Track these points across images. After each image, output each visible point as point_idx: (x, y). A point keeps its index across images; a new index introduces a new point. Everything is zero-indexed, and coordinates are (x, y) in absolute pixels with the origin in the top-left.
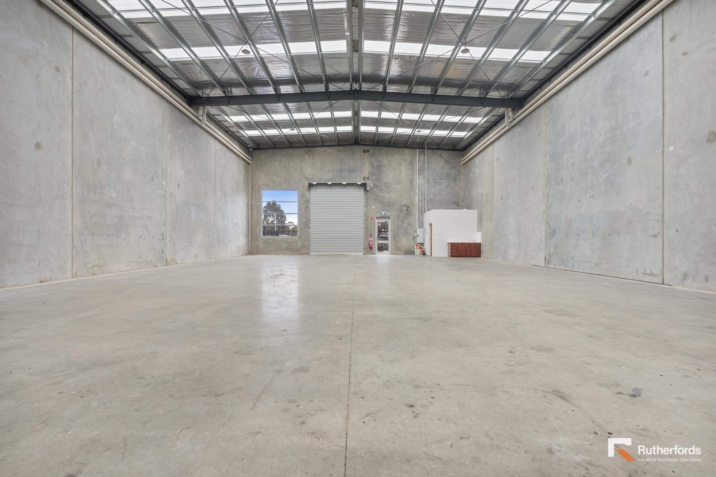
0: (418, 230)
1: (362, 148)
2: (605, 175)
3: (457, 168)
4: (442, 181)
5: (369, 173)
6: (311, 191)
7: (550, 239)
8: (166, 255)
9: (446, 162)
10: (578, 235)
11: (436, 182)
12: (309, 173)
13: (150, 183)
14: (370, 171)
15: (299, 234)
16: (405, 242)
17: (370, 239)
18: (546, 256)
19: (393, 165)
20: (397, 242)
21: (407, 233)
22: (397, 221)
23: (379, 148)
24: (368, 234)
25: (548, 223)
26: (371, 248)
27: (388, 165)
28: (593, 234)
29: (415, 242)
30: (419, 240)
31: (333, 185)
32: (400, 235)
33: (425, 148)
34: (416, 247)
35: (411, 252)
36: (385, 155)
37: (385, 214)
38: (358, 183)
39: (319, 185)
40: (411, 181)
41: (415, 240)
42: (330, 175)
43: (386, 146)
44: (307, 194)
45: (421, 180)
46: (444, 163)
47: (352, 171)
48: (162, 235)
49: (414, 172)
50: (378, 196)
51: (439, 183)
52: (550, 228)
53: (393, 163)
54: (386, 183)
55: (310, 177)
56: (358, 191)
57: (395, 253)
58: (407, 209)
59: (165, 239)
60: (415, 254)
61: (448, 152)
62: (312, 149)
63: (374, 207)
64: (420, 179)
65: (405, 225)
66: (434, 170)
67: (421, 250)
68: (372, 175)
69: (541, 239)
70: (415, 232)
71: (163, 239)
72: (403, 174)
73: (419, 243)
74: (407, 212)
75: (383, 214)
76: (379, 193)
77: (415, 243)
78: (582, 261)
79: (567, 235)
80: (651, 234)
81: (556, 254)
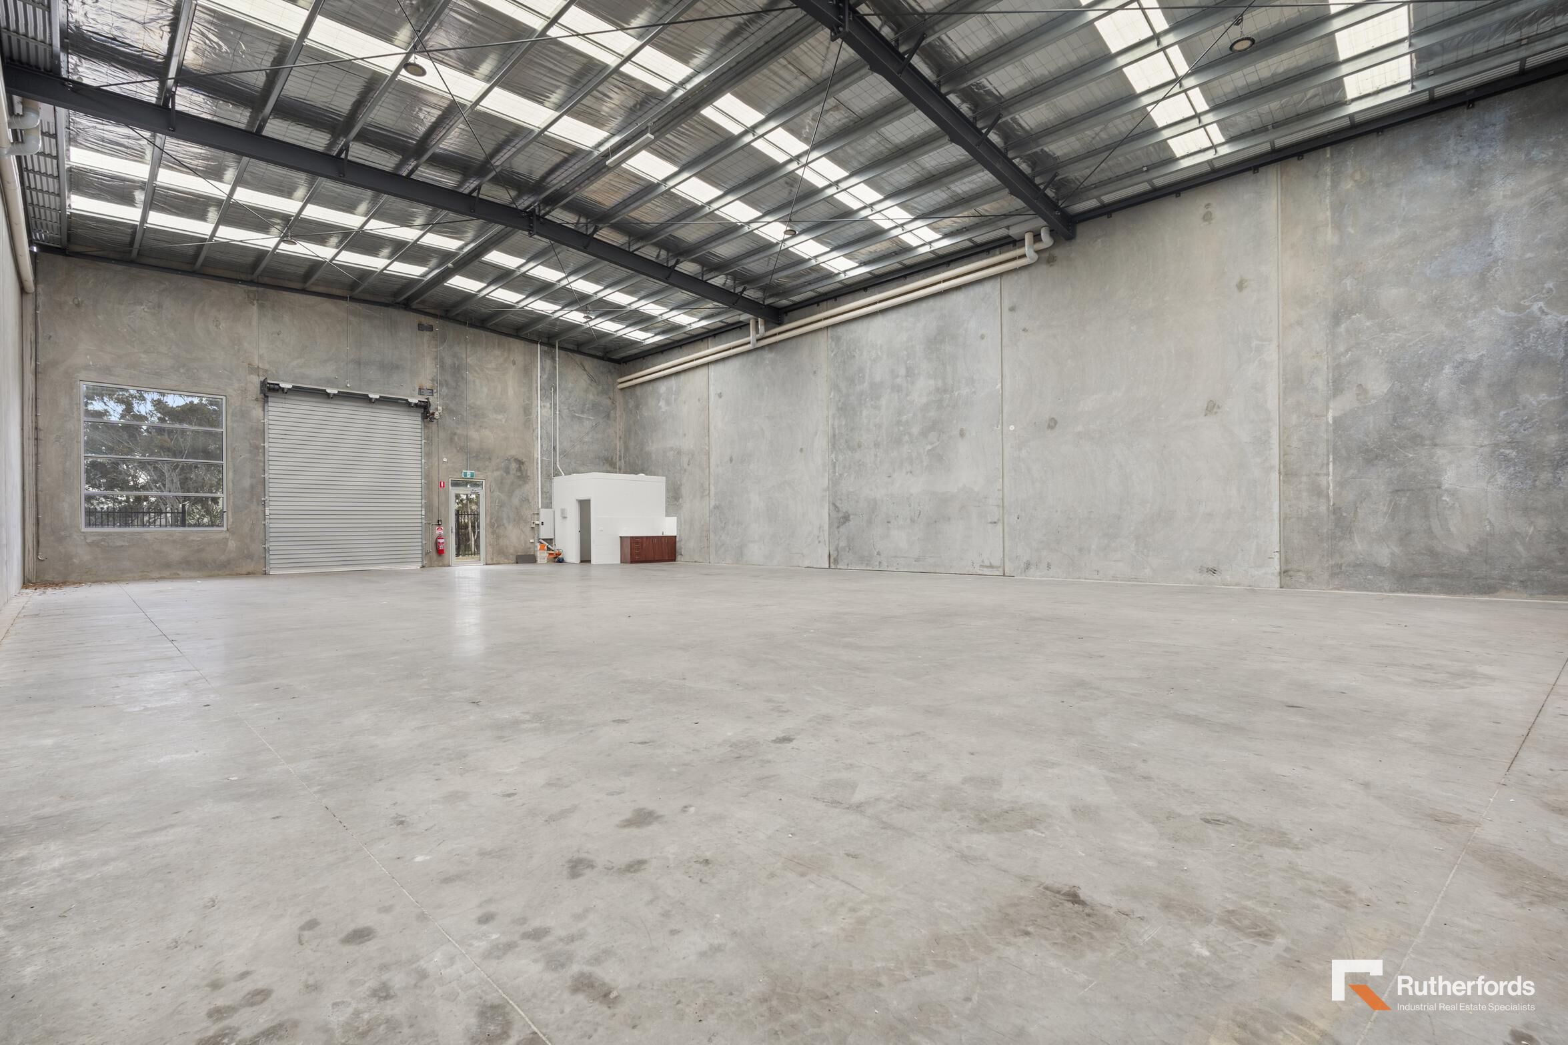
0: (543, 512)
1: (415, 319)
2: (929, 447)
3: (611, 395)
4: (585, 416)
5: (433, 380)
6: (270, 404)
7: (838, 527)
9: (592, 379)
10: (889, 522)
11: (574, 417)
12: (261, 357)
14: (435, 374)
15: (231, 520)
16: (515, 538)
17: (438, 532)
18: (831, 552)
19: (487, 369)
20: (498, 537)
21: (519, 519)
22: (498, 493)
23: (458, 327)
24: (433, 519)
25: (834, 504)
26: (440, 552)
27: (477, 369)
28: (912, 521)
29: (536, 536)
30: (545, 533)
31: (344, 396)
32: (505, 521)
33: (554, 346)
34: (539, 547)
35: (528, 558)
36: (469, 347)
37: (472, 475)
38: (410, 400)
39: (298, 391)
40: (527, 410)
41: (536, 532)
42: (329, 371)
43: (472, 325)
44: (257, 412)
45: (546, 410)
46: (589, 382)
47: (390, 368)
49: (531, 390)
50: (455, 434)
51: (580, 418)
52: (838, 511)
53: (489, 366)
54: (473, 408)
55: (267, 367)
56: (407, 417)
57: (495, 562)
58: (520, 467)
60: (539, 562)
61: (596, 361)
62: (272, 293)
63: (445, 460)
64: (544, 406)
65: (516, 501)
66: (570, 392)
67: (550, 554)
68: (440, 384)
69: (820, 528)
70: (536, 516)
72: (511, 392)
73: (543, 539)
74: (519, 474)
75: (469, 476)
76: (457, 428)
77: (536, 538)
78: (896, 557)
79: (870, 522)
80: (990, 520)
81: (850, 549)
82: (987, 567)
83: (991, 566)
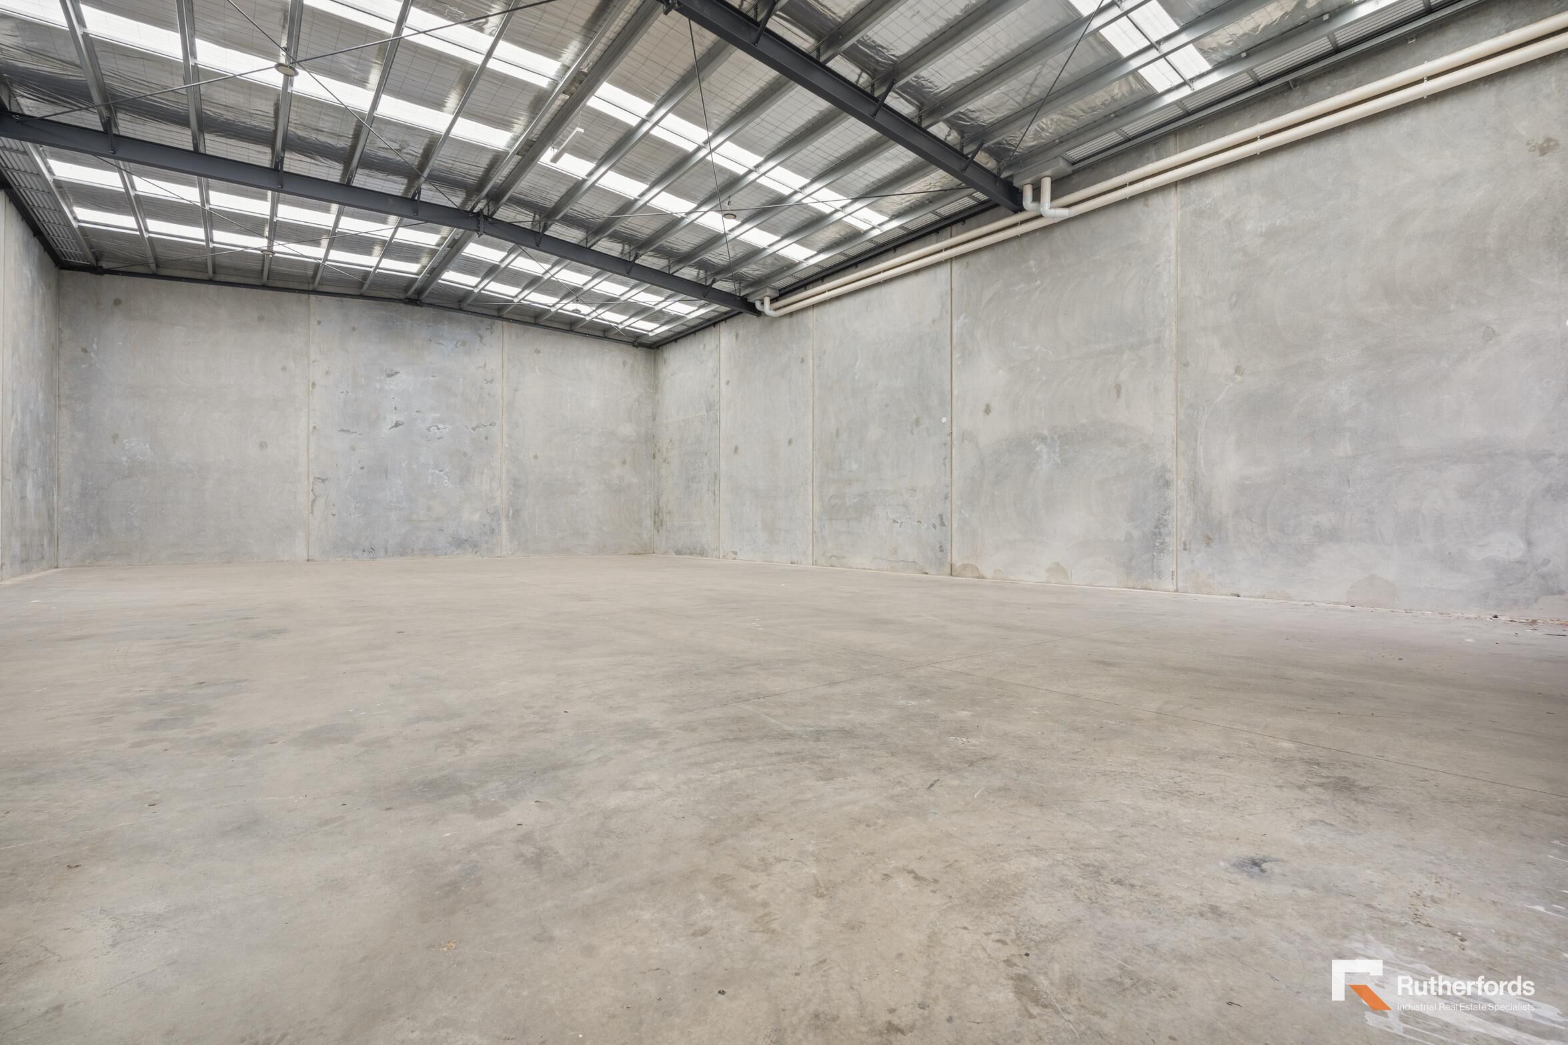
8: (949, 554)
13: (912, 431)
48: (941, 516)
59: (946, 524)
71: (943, 524)
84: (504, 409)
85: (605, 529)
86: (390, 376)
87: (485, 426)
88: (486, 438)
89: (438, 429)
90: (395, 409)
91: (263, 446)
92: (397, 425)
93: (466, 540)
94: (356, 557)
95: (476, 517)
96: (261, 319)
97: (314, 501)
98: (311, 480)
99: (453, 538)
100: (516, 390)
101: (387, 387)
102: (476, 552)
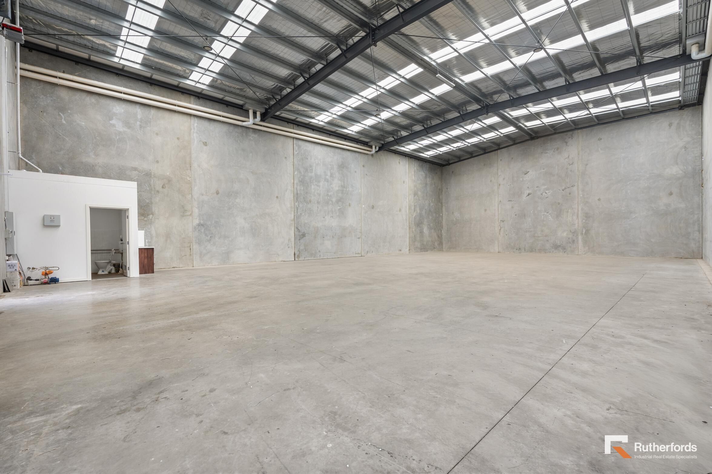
2: (339, 208)
7: (299, 240)
10: (323, 237)
18: (296, 252)
25: (297, 228)
28: (333, 237)
52: (300, 232)
69: (289, 240)
78: (327, 252)
79: (315, 237)
80: (358, 237)
81: (306, 250)
82: (357, 254)
83: (358, 253)
84: (580, 176)
85: (653, 240)
86: (525, 174)
87: (569, 188)
88: (570, 194)
89: (546, 193)
90: (528, 188)
91: (485, 210)
92: (529, 195)
93: (560, 246)
94: (514, 252)
95: (565, 234)
96: (484, 165)
97: (500, 230)
98: (499, 222)
99: (553, 244)
100: (587, 165)
101: (525, 179)
102: (565, 252)
